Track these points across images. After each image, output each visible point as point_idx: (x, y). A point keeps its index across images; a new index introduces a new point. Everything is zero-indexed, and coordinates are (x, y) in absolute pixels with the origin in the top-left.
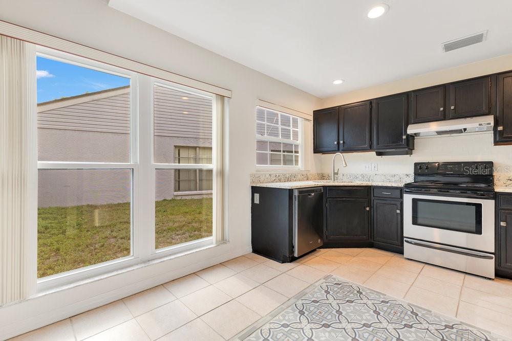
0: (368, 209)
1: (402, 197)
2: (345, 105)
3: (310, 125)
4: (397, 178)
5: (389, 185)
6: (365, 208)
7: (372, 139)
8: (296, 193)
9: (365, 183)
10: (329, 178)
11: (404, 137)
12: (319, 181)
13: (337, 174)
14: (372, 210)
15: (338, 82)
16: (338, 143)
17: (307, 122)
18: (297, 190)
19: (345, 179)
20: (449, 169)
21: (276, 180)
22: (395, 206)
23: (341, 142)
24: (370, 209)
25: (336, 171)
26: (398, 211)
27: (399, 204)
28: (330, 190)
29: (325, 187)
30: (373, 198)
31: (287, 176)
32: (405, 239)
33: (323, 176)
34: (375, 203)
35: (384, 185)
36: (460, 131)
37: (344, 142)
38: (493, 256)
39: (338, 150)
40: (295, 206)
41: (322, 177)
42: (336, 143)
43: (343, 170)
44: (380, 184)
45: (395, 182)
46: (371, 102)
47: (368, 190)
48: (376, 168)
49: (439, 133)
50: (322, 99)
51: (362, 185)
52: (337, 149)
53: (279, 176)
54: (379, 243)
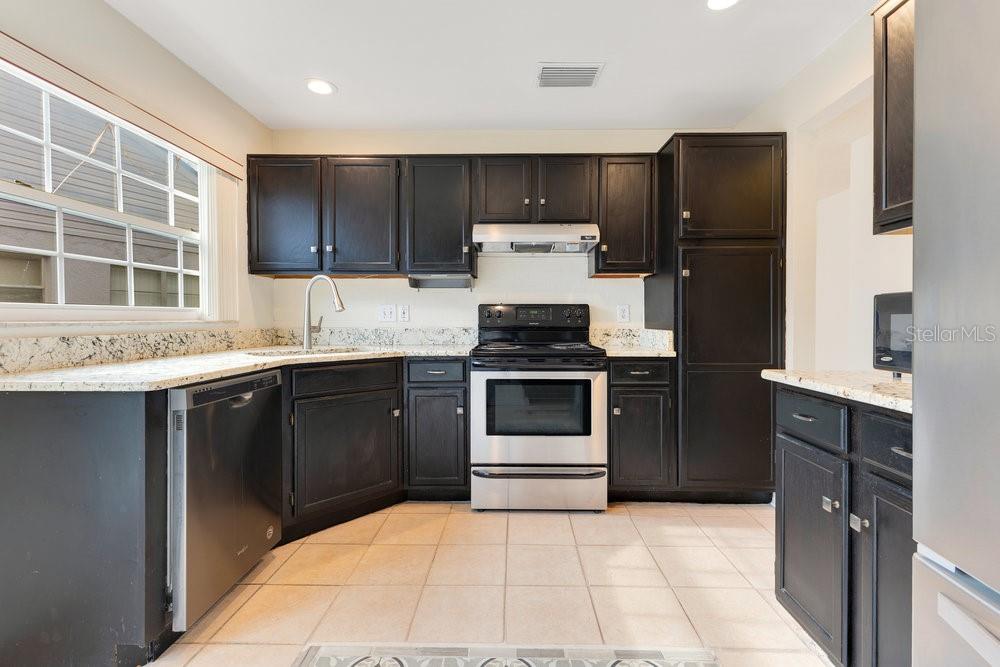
0: (397, 413)
1: (466, 379)
2: (337, 156)
3: (238, 192)
4: (446, 337)
5: (441, 352)
6: (390, 411)
7: (401, 249)
8: (180, 404)
9: (388, 352)
10: (293, 340)
11: (465, 249)
12: (267, 350)
13: (318, 329)
14: (406, 415)
15: (320, 87)
16: (321, 251)
17: (227, 181)
18: (184, 392)
19: (336, 343)
20: (533, 316)
21: (98, 357)
22: (453, 401)
23: (329, 248)
24: (402, 413)
25: (315, 323)
26: (460, 411)
27: (459, 393)
28: (300, 376)
29: (286, 369)
30: (406, 385)
31: (151, 339)
32: (473, 469)
33: (277, 337)
34: (412, 398)
35: (430, 354)
36: (546, 248)
37: (334, 249)
38: (605, 469)
39: (321, 269)
40: (174, 450)
41: (275, 339)
42: (313, 249)
43: (333, 320)
44: (423, 352)
45: (445, 344)
46: (398, 160)
47: (397, 365)
48: (406, 315)
49: (519, 248)
50: (272, 131)
51: (383, 356)
52: (316, 266)
53: (112, 342)
54: (422, 488)
